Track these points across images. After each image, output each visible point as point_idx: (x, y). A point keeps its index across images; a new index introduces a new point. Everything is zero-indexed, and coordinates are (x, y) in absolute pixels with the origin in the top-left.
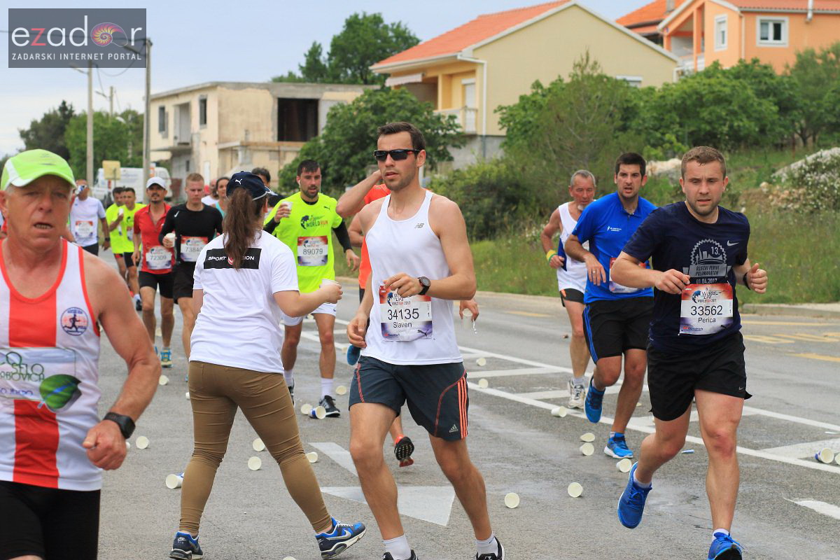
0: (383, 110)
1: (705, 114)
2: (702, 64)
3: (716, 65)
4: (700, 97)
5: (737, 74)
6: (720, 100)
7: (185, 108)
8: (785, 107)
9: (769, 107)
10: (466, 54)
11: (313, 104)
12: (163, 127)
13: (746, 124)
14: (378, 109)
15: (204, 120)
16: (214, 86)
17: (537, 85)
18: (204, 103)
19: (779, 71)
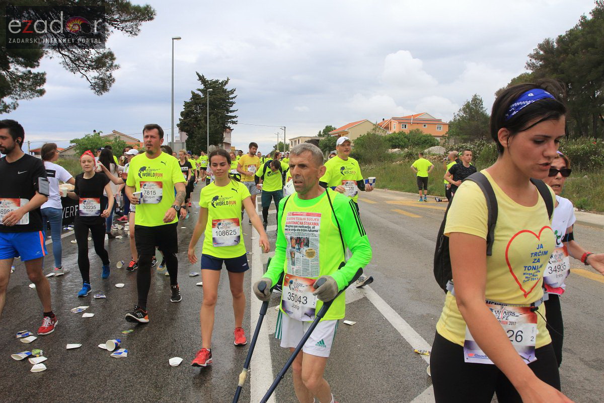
0: (330, 140)
1: (394, 141)
2: (391, 133)
3: (395, 132)
4: (393, 138)
5: (399, 134)
6: (397, 138)
7: (296, 141)
8: (408, 140)
9: (406, 140)
10: (346, 130)
11: (319, 140)
12: (292, 145)
13: (402, 143)
14: (329, 140)
15: (299, 143)
16: (300, 137)
17: (361, 135)
18: (299, 140)
19: (407, 133)
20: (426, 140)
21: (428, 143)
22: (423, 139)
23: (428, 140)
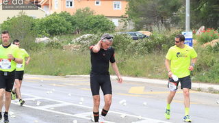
1: (53, 25)
3: (55, 13)
5: (61, 15)
6: (56, 22)
8: (73, 24)
9: (69, 24)
17: (8, 18)
19: (72, 14)
20: (97, 23)
21: (99, 27)
22: (93, 22)
23: (100, 22)
